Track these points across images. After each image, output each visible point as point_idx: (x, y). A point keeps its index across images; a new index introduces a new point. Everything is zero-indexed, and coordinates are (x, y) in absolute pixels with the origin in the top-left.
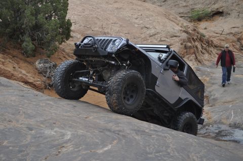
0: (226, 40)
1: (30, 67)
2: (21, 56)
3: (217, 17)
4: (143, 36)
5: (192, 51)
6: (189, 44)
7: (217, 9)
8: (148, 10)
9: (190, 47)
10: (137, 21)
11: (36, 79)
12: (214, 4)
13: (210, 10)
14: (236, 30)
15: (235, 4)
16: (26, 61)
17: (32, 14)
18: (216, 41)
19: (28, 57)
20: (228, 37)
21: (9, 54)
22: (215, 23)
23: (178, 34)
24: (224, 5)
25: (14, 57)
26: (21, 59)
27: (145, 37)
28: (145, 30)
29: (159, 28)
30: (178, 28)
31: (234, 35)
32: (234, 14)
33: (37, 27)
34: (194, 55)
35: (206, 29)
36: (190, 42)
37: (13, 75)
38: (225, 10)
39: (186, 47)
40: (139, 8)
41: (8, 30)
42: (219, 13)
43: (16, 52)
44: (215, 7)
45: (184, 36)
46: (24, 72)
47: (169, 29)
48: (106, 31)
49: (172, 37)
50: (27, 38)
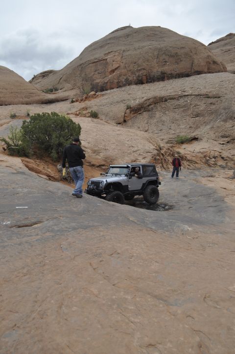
0: (196, 157)
1: (54, 168)
2: (51, 162)
3: (194, 141)
4: (129, 152)
5: (160, 162)
6: (158, 157)
7: (194, 136)
8: (137, 135)
9: (158, 159)
10: (127, 142)
11: (56, 175)
12: (193, 133)
13: (189, 137)
14: (204, 150)
15: (206, 133)
16: (53, 164)
17: (57, 137)
18: (189, 157)
19: (55, 162)
20: (197, 154)
21: (43, 160)
22: (192, 145)
23: (151, 151)
24: (199, 133)
25: (46, 162)
26: (51, 163)
27: (130, 153)
28: (131, 148)
29: (140, 147)
30: (152, 147)
31: (202, 153)
32: (205, 139)
33: (60, 145)
34: (161, 165)
35: (185, 149)
36: (159, 156)
37: (41, 171)
38: (199, 137)
39: (155, 159)
40: (132, 134)
41: (43, 146)
42: (195, 139)
43: (48, 160)
44: (193, 135)
45: (156, 152)
46: (49, 170)
47: (147, 148)
48: (107, 148)
49: (147, 153)
50: (54, 151)
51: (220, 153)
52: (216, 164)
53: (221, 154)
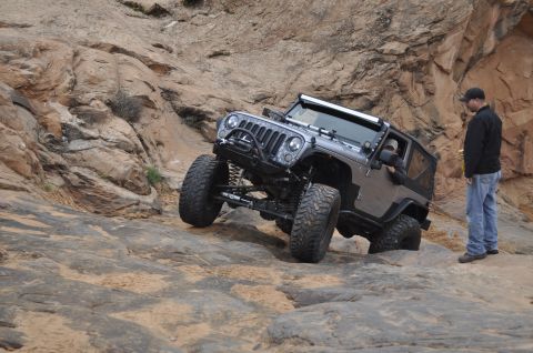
51: (164, 69)
52: (154, 179)
53: (168, 82)
